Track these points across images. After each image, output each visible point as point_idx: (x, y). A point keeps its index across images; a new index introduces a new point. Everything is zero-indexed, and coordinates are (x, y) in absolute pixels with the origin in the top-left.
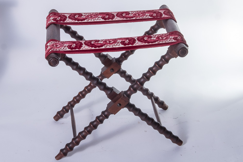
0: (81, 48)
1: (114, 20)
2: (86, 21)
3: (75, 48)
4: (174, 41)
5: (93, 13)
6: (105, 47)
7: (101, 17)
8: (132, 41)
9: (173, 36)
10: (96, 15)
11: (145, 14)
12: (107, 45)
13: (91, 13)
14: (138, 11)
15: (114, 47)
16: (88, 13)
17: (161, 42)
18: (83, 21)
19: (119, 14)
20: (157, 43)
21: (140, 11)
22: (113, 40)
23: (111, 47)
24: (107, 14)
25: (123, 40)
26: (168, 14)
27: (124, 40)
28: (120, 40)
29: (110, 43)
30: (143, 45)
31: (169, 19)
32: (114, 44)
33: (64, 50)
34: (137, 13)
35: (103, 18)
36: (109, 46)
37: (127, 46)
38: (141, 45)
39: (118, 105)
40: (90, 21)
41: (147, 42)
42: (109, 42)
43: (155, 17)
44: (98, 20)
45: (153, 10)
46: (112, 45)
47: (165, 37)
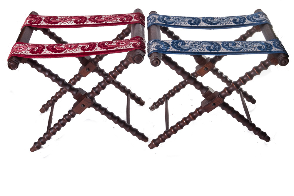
0: (42, 53)
1: (85, 24)
2: (58, 24)
3: (36, 52)
4: (132, 47)
5: (68, 16)
6: (65, 52)
7: (74, 21)
8: (92, 46)
9: (133, 41)
10: (70, 18)
11: (116, 18)
12: (67, 50)
13: (66, 16)
14: (111, 15)
15: (74, 52)
16: (63, 16)
17: (119, 49)
18: (56, 25)
19: (91, 18)
20: (115, 49)
21: (113, 15)
22: (74, 44)
23: (71, 52)
24: (81, 17)
25: (84, 45)
26: (138, 18)
27: (86, 45)
28: (81, 45)
29: (70, 48)
30: (102, 50)
31: (137, 23)
32: (74, 49)
33: (25, 54)
34: (109, 17)
35: (75, 22)
36: (69, 51)
37: (86, 52)
38: (99, 51)
39: (81, 105)
40: (62, 24)
41: (106, 47)
42: (71, 46)
43: (124, 21)
44: (70, 24)
45: (125, 14)
46: (72, 50)
47: (125, 42)
